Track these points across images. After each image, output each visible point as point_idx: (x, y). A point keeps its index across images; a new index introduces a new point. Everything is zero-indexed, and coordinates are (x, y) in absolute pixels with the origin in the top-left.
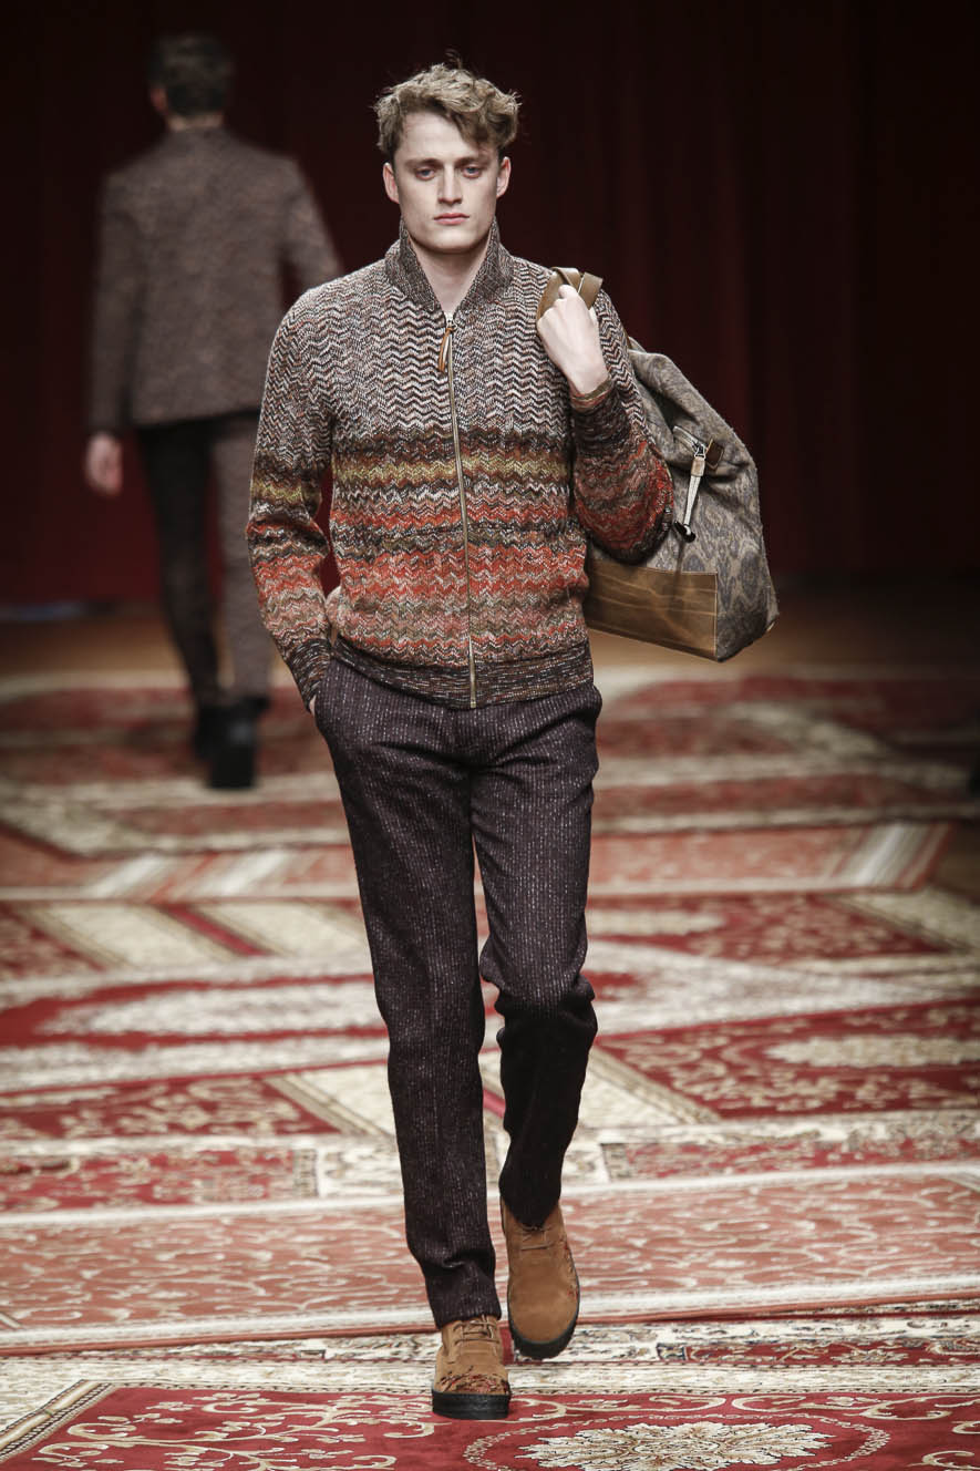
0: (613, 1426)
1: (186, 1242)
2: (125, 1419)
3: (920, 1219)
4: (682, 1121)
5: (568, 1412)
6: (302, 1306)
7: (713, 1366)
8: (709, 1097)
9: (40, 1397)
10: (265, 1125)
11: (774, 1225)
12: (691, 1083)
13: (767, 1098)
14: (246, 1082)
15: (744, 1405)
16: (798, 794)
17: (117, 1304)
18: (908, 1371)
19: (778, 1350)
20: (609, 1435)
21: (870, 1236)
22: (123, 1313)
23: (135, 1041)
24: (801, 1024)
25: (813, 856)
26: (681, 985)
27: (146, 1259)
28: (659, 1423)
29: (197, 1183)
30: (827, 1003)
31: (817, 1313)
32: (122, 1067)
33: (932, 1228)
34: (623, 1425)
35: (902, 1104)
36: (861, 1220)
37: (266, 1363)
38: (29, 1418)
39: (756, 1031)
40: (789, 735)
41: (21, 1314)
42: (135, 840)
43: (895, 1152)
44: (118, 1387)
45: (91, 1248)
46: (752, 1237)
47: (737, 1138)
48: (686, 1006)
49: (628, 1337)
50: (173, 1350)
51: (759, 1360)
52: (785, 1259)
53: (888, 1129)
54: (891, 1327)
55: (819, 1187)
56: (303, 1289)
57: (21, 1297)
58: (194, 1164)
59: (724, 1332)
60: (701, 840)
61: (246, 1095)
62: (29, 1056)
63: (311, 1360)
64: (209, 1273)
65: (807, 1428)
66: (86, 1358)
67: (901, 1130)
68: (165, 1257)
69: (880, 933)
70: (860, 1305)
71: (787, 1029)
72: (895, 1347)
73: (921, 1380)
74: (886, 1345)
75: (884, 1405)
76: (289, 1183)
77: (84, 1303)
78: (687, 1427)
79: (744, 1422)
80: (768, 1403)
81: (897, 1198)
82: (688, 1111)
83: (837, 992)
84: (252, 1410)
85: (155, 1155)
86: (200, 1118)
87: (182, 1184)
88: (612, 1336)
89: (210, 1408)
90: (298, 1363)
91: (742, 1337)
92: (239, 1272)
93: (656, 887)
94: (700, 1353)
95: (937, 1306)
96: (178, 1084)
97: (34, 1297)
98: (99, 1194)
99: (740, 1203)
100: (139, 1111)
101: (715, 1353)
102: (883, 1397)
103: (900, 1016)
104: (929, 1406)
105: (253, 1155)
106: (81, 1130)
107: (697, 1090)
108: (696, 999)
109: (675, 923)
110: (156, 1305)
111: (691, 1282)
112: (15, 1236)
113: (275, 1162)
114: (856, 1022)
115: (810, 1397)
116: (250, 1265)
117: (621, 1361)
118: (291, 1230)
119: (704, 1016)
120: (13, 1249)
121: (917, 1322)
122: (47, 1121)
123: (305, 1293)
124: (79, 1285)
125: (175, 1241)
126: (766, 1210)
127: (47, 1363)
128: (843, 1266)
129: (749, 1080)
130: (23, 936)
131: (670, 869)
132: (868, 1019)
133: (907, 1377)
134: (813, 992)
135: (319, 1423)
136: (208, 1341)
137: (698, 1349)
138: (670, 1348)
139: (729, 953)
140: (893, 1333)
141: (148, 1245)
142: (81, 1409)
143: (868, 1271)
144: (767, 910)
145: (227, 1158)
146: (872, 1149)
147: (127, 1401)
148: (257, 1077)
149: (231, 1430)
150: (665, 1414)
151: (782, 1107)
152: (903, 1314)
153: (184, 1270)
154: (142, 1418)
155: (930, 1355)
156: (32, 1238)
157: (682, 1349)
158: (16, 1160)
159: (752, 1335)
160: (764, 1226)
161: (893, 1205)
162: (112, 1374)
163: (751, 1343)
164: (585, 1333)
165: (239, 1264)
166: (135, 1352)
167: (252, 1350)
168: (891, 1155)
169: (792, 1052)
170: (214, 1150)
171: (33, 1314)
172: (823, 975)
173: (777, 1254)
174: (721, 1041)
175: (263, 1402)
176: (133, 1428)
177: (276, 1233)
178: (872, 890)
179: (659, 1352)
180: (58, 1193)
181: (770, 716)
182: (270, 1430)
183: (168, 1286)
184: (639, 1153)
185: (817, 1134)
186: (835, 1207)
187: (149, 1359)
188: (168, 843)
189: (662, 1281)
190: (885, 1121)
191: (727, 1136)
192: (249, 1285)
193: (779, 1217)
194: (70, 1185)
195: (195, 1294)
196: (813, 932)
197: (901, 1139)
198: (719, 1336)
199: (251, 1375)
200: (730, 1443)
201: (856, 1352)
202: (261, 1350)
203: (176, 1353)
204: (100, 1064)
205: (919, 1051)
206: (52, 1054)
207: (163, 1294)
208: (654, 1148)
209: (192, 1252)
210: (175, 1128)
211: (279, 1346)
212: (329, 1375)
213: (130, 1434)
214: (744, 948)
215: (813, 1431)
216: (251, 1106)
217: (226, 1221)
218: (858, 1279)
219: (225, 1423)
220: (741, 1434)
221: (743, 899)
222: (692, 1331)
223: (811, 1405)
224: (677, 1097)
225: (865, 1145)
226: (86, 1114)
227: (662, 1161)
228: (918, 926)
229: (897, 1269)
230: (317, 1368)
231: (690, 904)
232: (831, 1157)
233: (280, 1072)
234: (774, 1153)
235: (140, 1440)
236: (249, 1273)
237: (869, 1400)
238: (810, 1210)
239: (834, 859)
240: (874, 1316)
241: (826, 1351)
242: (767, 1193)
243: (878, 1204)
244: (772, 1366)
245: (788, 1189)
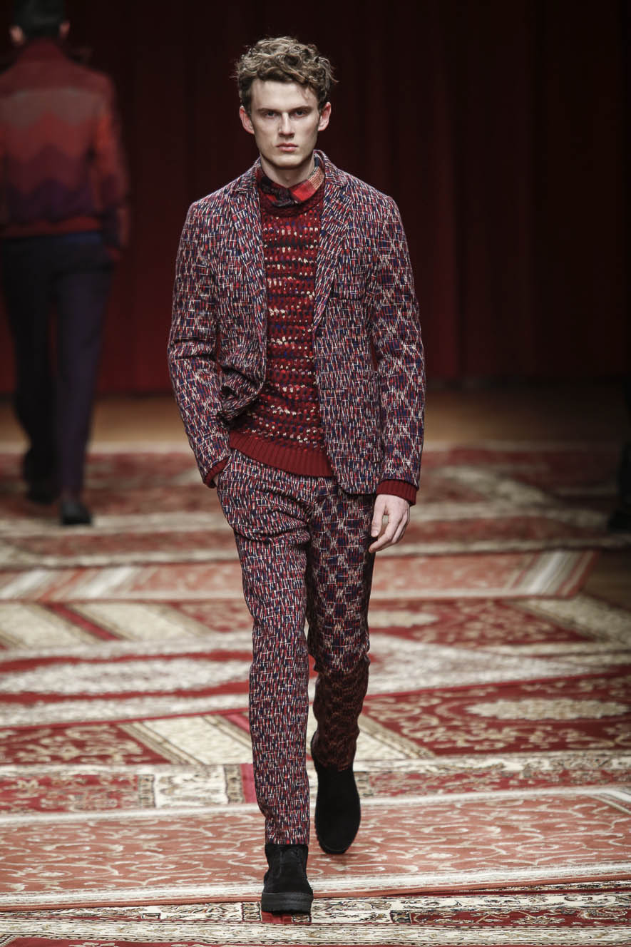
1: (64, 838)
3: (574, 826)
4: (408, 757)
6: (144, 883)
7: (430, 927)
8: (426, 740)
10: (118, 758)
11: (472, 829)
12: (415, 731)
13: (467, 741)
14: (105, 727)
16: (489, 531)
17: (16, 880)
18: (564, 930)
19: (474, 916)
21: (539, 837)
22: (21, 886)
23: (28, 699)
24: (490, 690)
25: (500, 572)
26: (408, 662)
27: (36, 849)
29: (71, 797)
30: (509, 676)
31: (502, 890)
32: (19, 716)
33: (581, 832)
35: (561, 746)
36: (533, 826)
37: (119, 922)
39: (459, 695)
40: (483, 489)
42: (29, 559)
43: (557, 779)
44: (17, 937)
46: (457, 838)
47: (447, 769)
48: (411, 677)
49: (370, 906)
50: (55, 913)
51: (461, 922)
52: (480, 853)
53: (552, 763)
54: (554, 900)
55: (503, 803)
56: (145, 871)
58: (70, 784)
59: (437, 903)
60: (422, 561)
61: (105, 737)
63: (150, 920)
64: (80, 860)
67: (560, 764)
68: (49, 848)
69: (546, 627)
70: (532, 885)
71: (482, 693)
72: (556, 914)
73: (574, 937)
74: (550, 913)
76: (135, 797)
81: (557, 811)
82: (412, 750)
83: (516, 668)
85: (42, 777)
86: (73, 752)
87: (61, 798)
88: (360, 906)
90: (141, 922)
91: (449, 907)
92: (100, 859)
93: (390, 594)
94: (421, 917)
95: (585, 886)
96: (58, 729)
99: (449, 814)
100: (31, 747)
101: (430, 918)
103: (560, 685)
105: (110, 778)
107: (419, 735)
108: (418, 672)
109: (404, 619)
110: (43, 881)
111: (414, 868)
113: (126, 783)
114: (529, 689)
116: (108, 854)
117: (366, 923)
118: (137, 830)
119: (423, 684)
121: (571, 897)
123: (146, 874)
125: (56, 837)
126: (467, 819)
128: (520, 858)
129: (455, 728)
131: (400, 582)
132: (537, 687)
133: (564, 935)
134: (499, 668)
136: (78, 906)
137: (419, 914)
138: (399, 914)
139: (441, 640)
140: (555, 904)
141: (37, 839)
143: (537, 861)
144: (467, 610)
145: (92, 781)
146: (540, 777)
148: (112, 724)
151: (477, 747)
152: (561, 891)
153: (63, 858)
155: (580, 920)
157: (408, 915)
159: (457, 905)
160: (465, 830)
161: (555, 816)
162: (12, 928)
163: (456, 910)
164: (341, 904)
165: (101, 853)
166: (29, 914)
167: (110, 913)
168: (553, 780)
169: (485, 709)
170: (83, 774)
172: (507, 656)
173: (474, 850)
174: (435, 701)
177: (126, 832)
178: (540, 597)
179: (392, 916)
181: (469, 476)
183: (51, 869)
184: (377, 779)
185: (503, 766)
186: (514, 817)
187: (38, 918)
188: (51, 561)
189: (395, 868)
190: (550, 757)
191: (439, 768)
192: (107, 867)
193: (476, 825)
195: (70, 874)
196: (500, 626)
197: (560, 770)
198: (434, 906)
199: (109, 930)
201: (529, 918)
202: (116, 912)
203: (57, 915)
204: (4, 715)
205: (573, 709)
207: (47, 874)
208: (389, 775)
209: (68, 845)
210: (56, 759)
211: (128, 911)
212: (163, 931)
214: (451, 637)
216: (109, 744)
217: (92, 824)
218: (530, 867)
221: (450, 603)
222: (416, 902)
224: (404, 740)
225: (535, 774)
227: (394, 784)
228: (572, 622)
229: (558, 860)
230: (155, 926)
231: (414, 606)
232: (512, 782)
233: (129, 721)
234: (472, 779)
236: (106, 860)
238: (497, 819)
239: (515, 575)
240: (541, 893)
241: (509, 916)
242: (468, 807)
243: (544, 815)
244: (471, 928)
245: (481, 804)
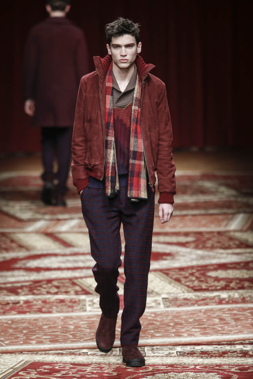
0: (164, 373)
1: (51, 323)
2: (34, 370)
3: (247, 318)
4: (184, 292)
5: (153, 369)
6: (82, 340)
7: (191, 357)
8: (191, 285)
9: (12, 364)
10: (72, 292)
11: (208, 320)
12: (186, 282)
13: (206, 286)
14: (67, 281)
15: (200, 368)
16: (215, 205)
17: (32, 340)
18: (243, 359)
19: (208, 353)
20: (163, 375)
21: (233, 323)
22: (34, 342)
23: (38, 270)
24: (215, 267)
25: (219, 223)
26: (184, 256)
27: (40, 328)
28: (177, 372)
29: (54, 307)
30: (223, 261)
31: (219, 343)
32: (34, 276)
33: (250, 321)
34: (167, 373)
35: (242, 288)
36: (231, 319)
37: (72, 356)
38: (8, 370)
39: (203, 268)
40: (213, 190)
41: (7, 342)
42: (38, 216)
43: (240, 301)
44: (32, 362)
45: (26, 325)
46: (202, 323)
47: (198, 297)
48: (185, 261)
49: (168, 349)
50: (47, 352)
51: (203, 356)
52: (211, 329)
53: (239, 294)
54: (239, 347)
55: (220, 310)
56: (82, 336)
57: (7, 338)
58: (53, 302)
59: (194, 348)
60: (189, 217)
61: (68, 284)
62: (9, 273)
63: (84, 355)
64: (57, 331)
65: (216, 374)
66: (24, 354)
67: (242, 295)
68: (45, 327)
69: (237, 242)
70: (231, 341)
71: (212, 268)
72: (240, 352)
73: (246, 361)
74: (237, 352)
75: (236, 368)
76: (79, 308)
77: (24, 339)
78: (184, 373)
79: (199, 372)
80: (206, 367)
81: (241, 313)
82: (185, 289)
83: (225, 258)
84: (68, 368)
85: (43, 300)
86: (55, 290)
87: (50, 308)
88: (165, 349)
89: (57, 368)
90: (81, 356)
91: (199, 350)
92: (65, 331)
93: (177, 230)
94: (188, 354)
95: (251, 342)
96: (49, 281)
97: (10, 338)
98: (28, 310)
99: (199, 314)
100: (39, 288)
101: (192, 354)
102: (236, 366)
103: (242, 265)
104: (249, 368)
105: (69, 300)
106: (23, 293)
107: (188, 284)
108: (188, 260)
109: (182, 239)
110: (42, 340)
111: (186, 335)
112: (5, 321)
113: (75, 302)
114: (230, 266)
115: (217, 366)
116: (68, 329)
117: (167, 356)
118: (79, 320)
119: (190, 264)
120: (5, 325)
121: (245, 346)
122: (14, 291)
124: (22, 335)
125: (48, 323)
126: (206, 316)
127: (13, 355)
128: (226, 331)
129: (202, 281)
130: (8, 242)
131: (181, 225)
132: (233, 265)
133: (243, 361)
134: (219, 258)
135: (86, 372)
136: (56, 350)
137: (187, 353)
138: (180, 352)
139: (197, 247)
140: (239, 349)
141: (41, 324)
142: (22, 367)
143: (232, 333)
144: (207, 236)
145: (62, 301)
146: (234, 300)
147: (35, 366)
148: (70, 279)
149: (63, 373)
150: (178, 370)
151: (210, 288)
152: (242, 344)
153: (50, 331)
154: (39, 370)
155: (249, 355)
156: (10, 322)
157: (183, 353)
158: (6, 301)
159: (202, 349)
160: (205, 320)
161: (240, 315)
162: (31, 358)
163: (201, 351)
164: (157, 348)
165: (65, 329)
166: (37, 353)
167: (68, 352)
168: (239, 301)
169: (213, 274)
170: (59, 299)
171: (10, 342)
172: (222, 253)
173: (208, 328)
174: (194, 271)
175: (71, 366)
176: (36, 373)
177: (75, 321)
178: (235, 231)
179: (177, 353)
180: (17, 310)
181: (208, 184)
182: (73, 373)
183: (46, 335)
184: (172, 300)
185: (219, 296)
186: (224, 315)
187: (41, 354)
188: (47, 217)
189: (178, 334)
190: (238, 292)
191: (196, 296)
192: (68, 335)
193: (209, 318)
194: (20, 308)
195: (53, 337)
196: (219, 242)
197: (242, 297)
198: (193, 349)
199: (68, 359)
200: (196, 378)
201: (229, 354)
202: (71, 352)
203: (48, 353)
204: (29, 276)
205: (247, 274)
206: (16, 273)
207: (45, 337)
208: (176, 299)
209: (53, 326)
210: (48, 293)
211: (75, 351)
212: (89, 359)
213: (36, 374)
214: (201, 246)
215: (218, 374)
216: (68, 287)
217: (62, 318)
218: (230, 335)
219: (61, 371)
220: (198, 375)
221: (200, 233)
222: (186, 348)
223: (217, 368)
224: (183, 286)
225: (232, 299)
226: (25, 289)
227: (178, 302)
228: (247, 241)
229: (241, 332)
230: (85, 357)
231: (187, 234)
232: (223, 302)
233: (76, 278)
234: (208, 301)
235: (38, 376)
236: (67, 332)
237: (233, 367)
238: (218, 316)
239: (225, 223)
240: (234, 344)
241: (221, 353)
242: (206, 311)
243: (236, 315)
244: (207, 357)
245: (212, 310)
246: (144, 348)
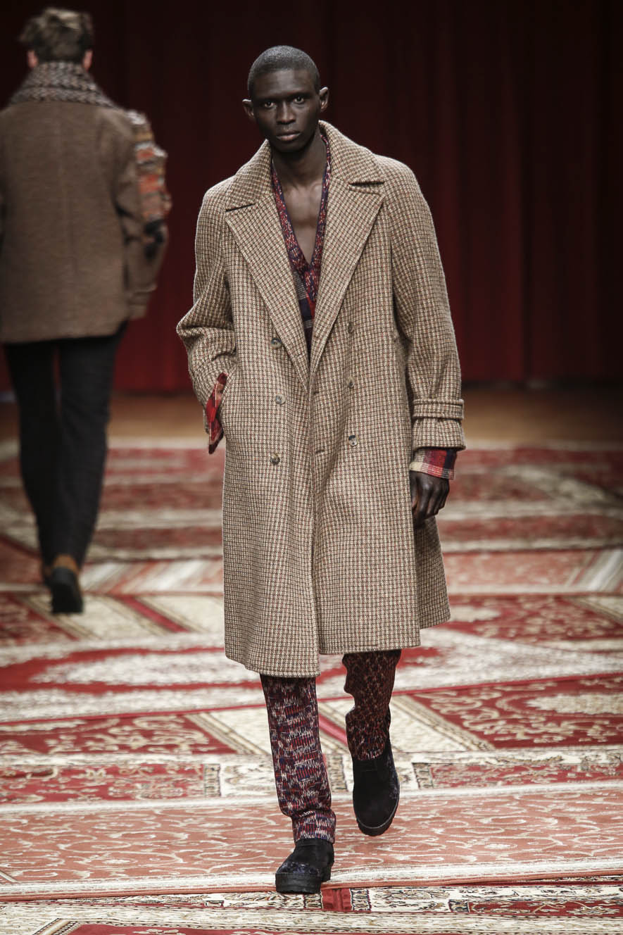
1: (130, 825)
4: (468, 749)
6: (208, 871)
7: (487, 916)
8: (487, 732)
9: (28, 930)
10: (185, 747)
11: (530, 821)
12: (475, 723)
13: (527, 734)
14: (172, 717)
16: (551, 528)
17: (83, 868)
18: (619, 921)
19: (531, 906)
21: (595, 829)
22: (86, 874)
23: (98, 688)
24: (550, 684)
25: (562, 569)
26: (470, 656)
27: (103, 837)
29: (138, 786)
30: (569, 671)
31: (558, 881)
32: (89, 705)
35: (620, 740)
36: (589, 818)
37: (183, 909)
39: (520, 689)
40: (545, 487)
42: (100, 552)
43: (613, 772)
44: (82, 924)
45: (66, 828)
46: (515, 829)
47: (506, 761)
48: (473, 671)
49: (429, 895)
50: (120, 900)
51: (518, 912)
52: (537, 844)
53: (609, 757)
54: (609, 891)
55: (561, 795)
56: (209, 859)
57: (16, 862)
58: (136, 772)
59: (494, 893)
60: (485, 557)
61: (173, 726)
62: (25, 697)
63: (213, 908)
64: (146, 847)
66: (60, 904)
67: (617, 757)
68: (115, 836)
69: (606, 623)
70: (587, 876)
71: (542, 688)
72: (611, 905)
74: (604, 903)
76: (201, 786)
77: (60, 866)
81: (613, 804)
82: (472, 742)
83: (575, 663)
85: (109, 766)
86: (141, 741)
87: (128, 787)
88: (420, 895)
90: (205, 910)
91: (507, 896)
92: (165, 847)
93: (453, 589)
94: (478, 907)
96: (127, 718)
97: (25, 862)
98: (71, 792)
99: (507, 805)
100: (99, 736)
101: (488, 907)
103: (618, 680)
105: (177, 768)
106: (60, 748)
107: (479, 728)
108: (479, 666)
109: (466, 614)
110: (108, 869)
111: (473, 859)
112: (14, 820)
113: (192, 772)
114: (588, 683)
116: (173, 842)
117: (425, 911)
118: (202, 819)
119: (485, 677)
120: (13, 829)
122: (36, 742)
123: (210, 862)
124: (56, 854)
125: (122, 825)
126: (525, 810)
127: (34, 907)
128: (576, 849)
129: (515, 721)
130: (23, 615)
131: (463, 578)
132: (596, 682)
133: (618, 925)
134: (558, 663)
137: (477, 904)
138: (458, 903)
139: (502, 635)
140: (609, 895)
141: (104, 827)
143: (593, 852)
144: (528, 606)
145: (158, 769)
146: (597, 770)
148: (179, 714)
151: (536, 740)
152: (616, 883)
153: (129, 845)
156: (25, 821)
157: (466, 904)
158: (15, 768)
159: (515, 894)
160: (523, 821)
161: (611, 808)
162: (78, 915)
163: (513, 900)
164: (401, 892)
165: (167, 841)
166: (94, 901)
167: (174, 900)
168: (610, 773)
169: (545, 703)
170: (150, 763)
171: (25, 874)
172: (566, 651)
173: (532, 841)
174: (496, 695)
177: (191, 821)
178: (600, 594)
179: (450, 905)
180: (43, 791)
181: (532, 474)
183: (116, 856)
184: (438, 770)
185: (561, 759)
186: (571, 809)
187: (103, 905)
188: (123, 554)
189: (453, 858)
190: (607, 751)
191: (498, 760)
192: (172, 855)
193: (534, 816)
194: (52, 786)
195: (135, 861)
196: (560, 622)
197: (617, 763)
198: (491, 895)
199: (172, 917)
201: (584, 908)
202: (180, 900)
203: (122, 902)
204: (73, 703)
206: (41, 696)
207: (113, 861)
208: (449, 767)
209: (134, 832)
210: (124, 748)
211: (192, 898)
212: (226, 918)
214: (512, 632)
216: (176, 734)
217: (158, 812)
218: (587, 858)
221: (512, 599)
222: (473, 892)
224: (465, 732)
225: (592, 767)
226: (64, 737)
227: (455, 775)
229: (613, 852)
230: (218, 913)
231: (477, 601)
232: (569, 775)
233: (196, 711)
234: (531, 771)
236: (172, 848)
238: (554, 810)
239: (576, 572)
240: (597, 883)
241: (564, 907)
242: (526, 799)
243: (600, 808)
244: (527, 917)
245: (540, 796)
246: (368, 892)
